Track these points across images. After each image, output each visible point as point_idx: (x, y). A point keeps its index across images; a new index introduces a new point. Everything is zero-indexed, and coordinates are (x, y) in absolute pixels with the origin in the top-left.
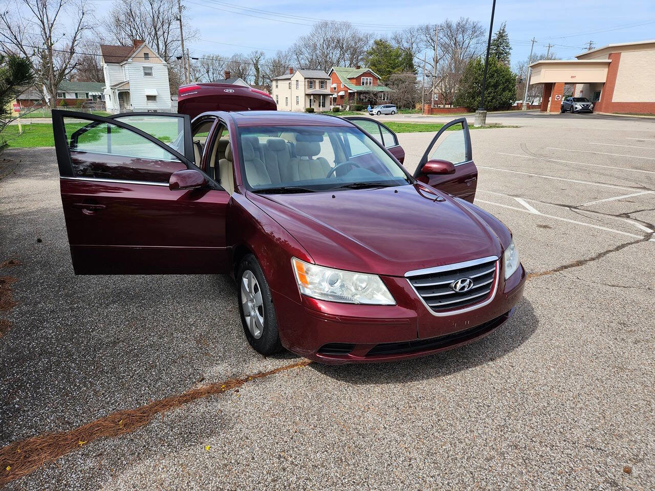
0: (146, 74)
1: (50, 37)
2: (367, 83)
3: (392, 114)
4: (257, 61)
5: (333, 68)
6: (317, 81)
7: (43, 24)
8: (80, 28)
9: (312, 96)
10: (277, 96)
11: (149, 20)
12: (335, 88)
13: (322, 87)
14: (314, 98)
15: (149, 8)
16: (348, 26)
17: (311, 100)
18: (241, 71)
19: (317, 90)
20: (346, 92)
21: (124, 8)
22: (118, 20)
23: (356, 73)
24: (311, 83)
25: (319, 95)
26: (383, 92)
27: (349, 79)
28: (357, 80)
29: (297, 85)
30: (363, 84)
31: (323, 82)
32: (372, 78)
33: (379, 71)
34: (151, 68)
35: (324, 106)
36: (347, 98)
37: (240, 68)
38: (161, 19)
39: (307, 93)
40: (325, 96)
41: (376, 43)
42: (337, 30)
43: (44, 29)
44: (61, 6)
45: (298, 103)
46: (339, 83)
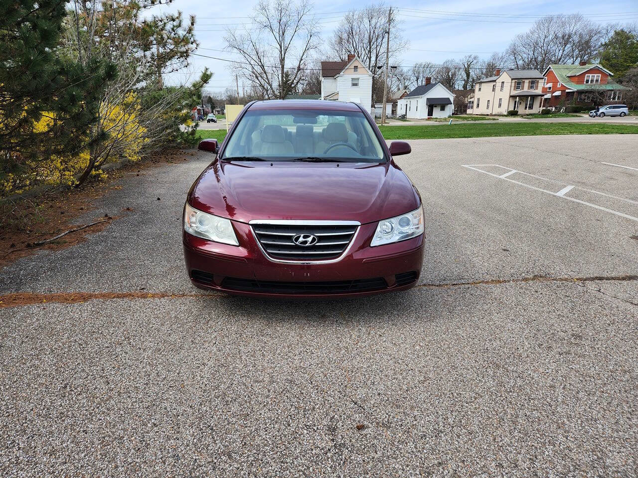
0: (355, 85)
1: (284, 58)
2: (592, 81)
3: (620, 116)
4: (469, 66)
5: (550, 66)
6: (527, 82)
7: (281, 48)
8: (307, 49)
9: (518, 98)
10: (479, 99)
11: (367, 36)
12: (550, 88)
13: (532, 87)
14: (520, 99)
15: (367, 26)
16: (578, 18)
17: (516, 102)
18: (451, 76)
19: (526, 89)
20: (563, 91)
21: (347, 27)
22: (341, 38)
23: (579, 70)
24: (519, 83)
25: (527, 96)
26: (613, 90)
27: (569, 77)
28: (579, 79)
29: (502, 86)
30: (587, 81)
31: (533, 82)
32: (600, 75)
33: (612, 67)
34: (358, 79)
35: (531, 107)
36: (563, 98)
37: (450, 74)
38: (377, 34)
39: (512, 94)
40: (534, 97)
41: (617, 33)
42: (564, 24)
43: (281, 52)
44: (296, 31)
45: (500, 105)
46: (555, 82)
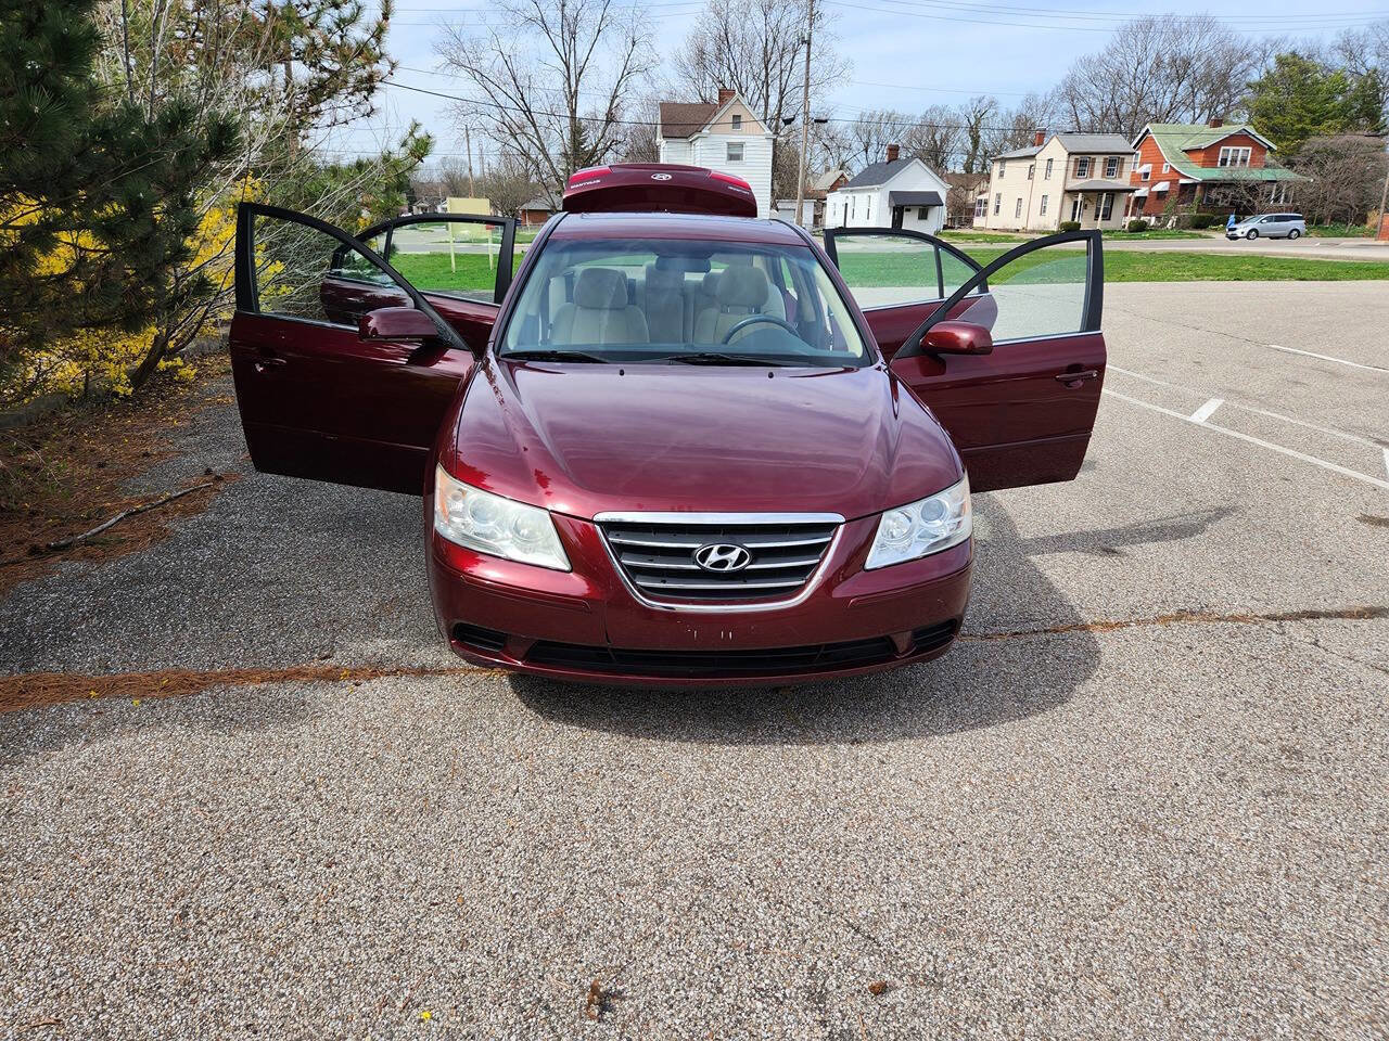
0: (732, 157)
2: (1234, 161)
3: (1289, 237)
4: (978, 120)
5: (1148, 126)
6: (1100, 160)
7: (568, 68)
8: (626, 73)
9: (1080, 195)
10: (999, 196)
11: (760, 46)
12: (1146, 175)
13: (1109, 173)
14: (1086, 199)
15: (760, 25)
16: (1205, 24)
17: (1076, 203)
18: (938, 143)
19: (1097, 178)
20: (1173, 182)
21: (715, 27)
22: (702, 52)
23: (1207, 136)
24: (1083, 163)
25: (1100, 192)
26: (1275, 181)
27: (1186, 151)
28: (1210, 155)
29: (1049, 169)
30: (1224, 162)
31: (1114, 162)
32: (1250, 148)
33: (1276, 132)
34: (741, 145)
35: (1107, 217)
36: (1172, 199)
37: (937, 137)
38: (781, 44)
39: (1068, 187)
40: (1113, 194)
41: (1281, 62)
42: (1177, 35)
45: (1043, 210)
46: (1158, 161)
